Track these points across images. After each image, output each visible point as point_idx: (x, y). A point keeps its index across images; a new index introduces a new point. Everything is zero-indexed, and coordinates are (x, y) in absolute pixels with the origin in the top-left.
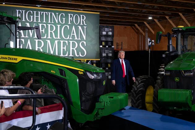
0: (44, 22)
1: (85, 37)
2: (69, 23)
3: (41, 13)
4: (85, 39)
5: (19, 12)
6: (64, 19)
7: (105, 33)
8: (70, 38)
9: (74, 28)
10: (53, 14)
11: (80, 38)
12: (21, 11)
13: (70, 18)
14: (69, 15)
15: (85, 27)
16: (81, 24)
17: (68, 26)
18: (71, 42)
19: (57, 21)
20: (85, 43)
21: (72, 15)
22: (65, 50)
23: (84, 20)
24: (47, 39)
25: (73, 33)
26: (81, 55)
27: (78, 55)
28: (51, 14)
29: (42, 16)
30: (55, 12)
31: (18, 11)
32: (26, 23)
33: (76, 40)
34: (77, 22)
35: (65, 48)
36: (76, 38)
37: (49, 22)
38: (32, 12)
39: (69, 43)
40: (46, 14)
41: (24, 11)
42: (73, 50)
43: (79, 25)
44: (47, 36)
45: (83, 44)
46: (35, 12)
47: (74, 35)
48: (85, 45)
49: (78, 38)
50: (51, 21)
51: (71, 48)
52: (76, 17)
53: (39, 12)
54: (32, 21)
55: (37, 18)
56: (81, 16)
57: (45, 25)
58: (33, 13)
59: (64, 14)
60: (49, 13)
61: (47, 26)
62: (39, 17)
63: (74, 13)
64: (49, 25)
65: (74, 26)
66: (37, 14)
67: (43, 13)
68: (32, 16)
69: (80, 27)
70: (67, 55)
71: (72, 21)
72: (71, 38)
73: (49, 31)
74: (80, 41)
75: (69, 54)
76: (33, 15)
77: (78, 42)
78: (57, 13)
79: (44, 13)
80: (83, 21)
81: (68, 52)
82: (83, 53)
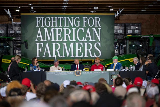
0: (61, 26)
1: (99, 39)
2: (84, 26)
3: (57, 18)
4: (100, 40)
5: (39, 19)
6: (79, 22)
7: (131, 31)
8: (84, 40)
9: (88, 30)
10: (68, 18)
11: (95, 40)
12: (40, 18)
13: (85, 21)
14: (84, 18)
15: (100, 29)
16: (96, 26)
17: (83, 29)
18: (86, 44)
19: (72, 25)
20: (100, 44)
21: (87, 18)
22: (80, 52)
23: (99, 22)
24: (63, 42)
25: (88, 35)
26: (95, 56)
27: (92, 56)
28: (67, 19)
29: (58, 21)
30: (70, 17)
31: (37, 18)
32: (44, 28)
33: (91, 42)
34: (91, 24)
35: (80, 50)
36: (91, 40)
37: (65, 26)
38: (49, 18)
39: (84, 45)
40: (62, 18)
41: (42, 18)
42: (88, 52)
43: (94, 27)
44: (63, 39)
45: (97, 45)
46: (52, 18)
47: (89, 37)
48: (100, 46)
49: (92, 39)
50: (67, 25)
51: (86, 50)
52: (91, 19)
53: (56, 18)
54: (49, 26)
55: (54, 23)
56: (96, 18)
57: (61, 29)
58: (51, 19)
59: (79, 18)
60: (65, 18)
61: (63, 30)
62: (56, 22)
63: (88, 16)
64: (65, 29)
65: (88, 29)
66: (54, 20)
67: (59, 18)
68: (49, 22)
69: (94, 29)
70: (82, 56)
71: (86, 24)
72: (86, 40)
73: (65, 34)
74: (95, 42)
75: (84, 55)
76: (51, 20)
77: (93, 43)
78: (72, 18)
79: (61, 18)
80: (97, 23)
81: (83, 53)
82: (98, 54)
